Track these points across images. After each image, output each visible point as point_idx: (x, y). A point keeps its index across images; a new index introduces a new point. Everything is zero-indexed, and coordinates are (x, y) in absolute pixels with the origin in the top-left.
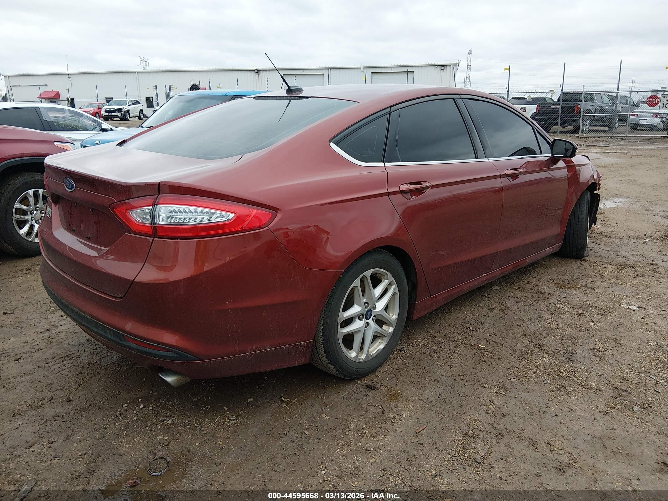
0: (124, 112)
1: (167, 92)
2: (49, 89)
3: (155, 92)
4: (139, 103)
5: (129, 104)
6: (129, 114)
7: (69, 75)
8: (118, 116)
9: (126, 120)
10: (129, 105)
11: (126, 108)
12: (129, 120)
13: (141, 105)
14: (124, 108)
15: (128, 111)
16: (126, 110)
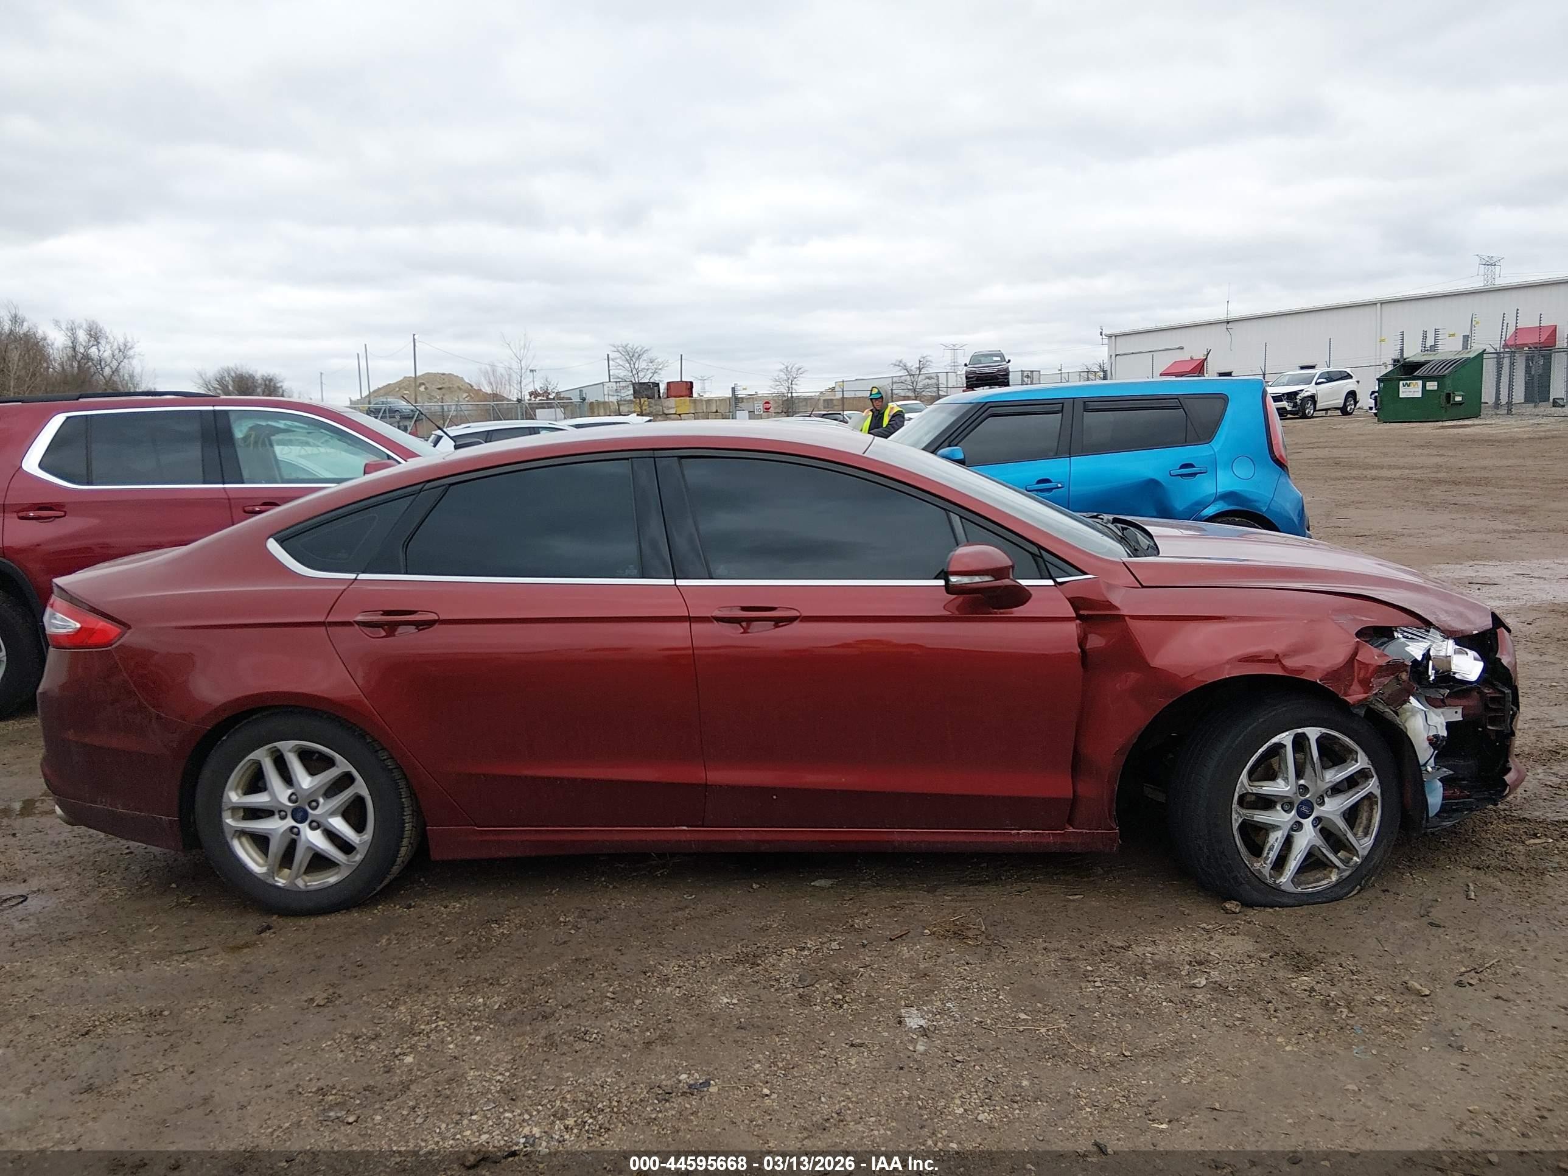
0: (1303, 399)
1: (1428, 345)
2: (1184, 356)
3: (1398, 348)
4: (1351, 377)
5: (1319, 381)
6: (1315, 402)
7: (1228, 322)
8: (1285, 408)
9: (1304, 416)
10: (1317, 384)
11: (1309, 390)
12: (1312, 417)
13: (1354, 380)
14: (1302, 390)
15: (1313, 398)
16: (1307, 394)
